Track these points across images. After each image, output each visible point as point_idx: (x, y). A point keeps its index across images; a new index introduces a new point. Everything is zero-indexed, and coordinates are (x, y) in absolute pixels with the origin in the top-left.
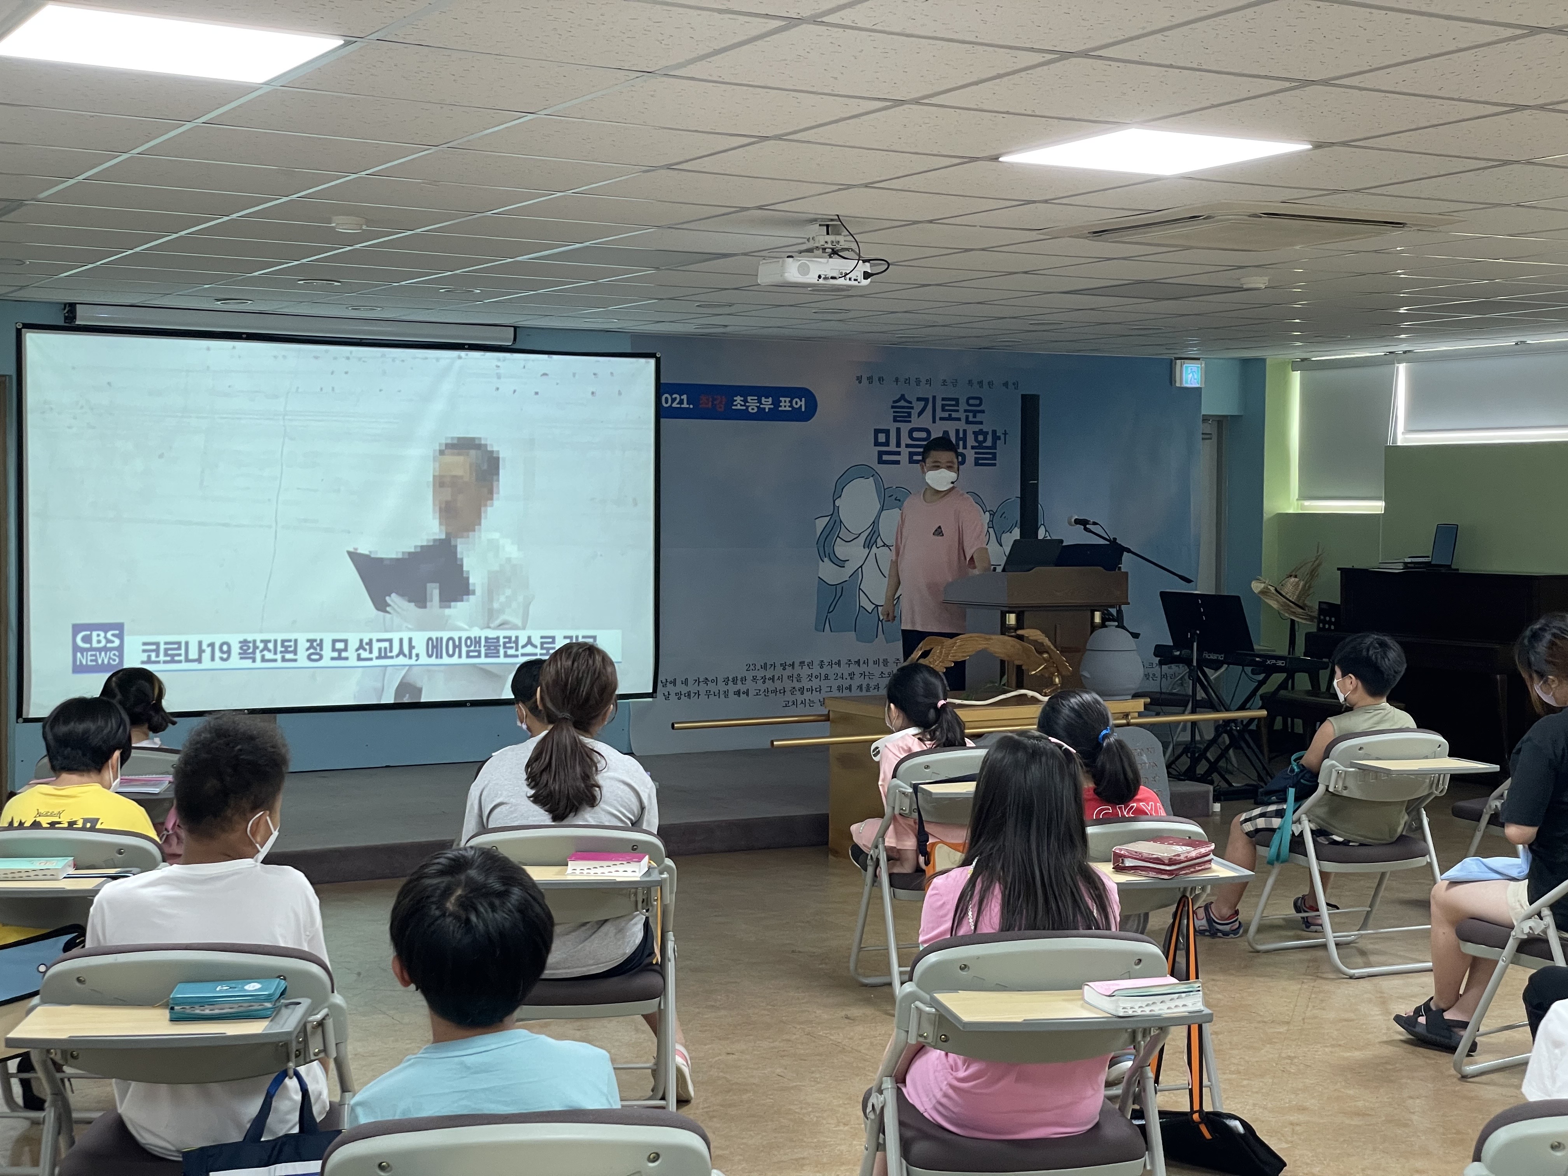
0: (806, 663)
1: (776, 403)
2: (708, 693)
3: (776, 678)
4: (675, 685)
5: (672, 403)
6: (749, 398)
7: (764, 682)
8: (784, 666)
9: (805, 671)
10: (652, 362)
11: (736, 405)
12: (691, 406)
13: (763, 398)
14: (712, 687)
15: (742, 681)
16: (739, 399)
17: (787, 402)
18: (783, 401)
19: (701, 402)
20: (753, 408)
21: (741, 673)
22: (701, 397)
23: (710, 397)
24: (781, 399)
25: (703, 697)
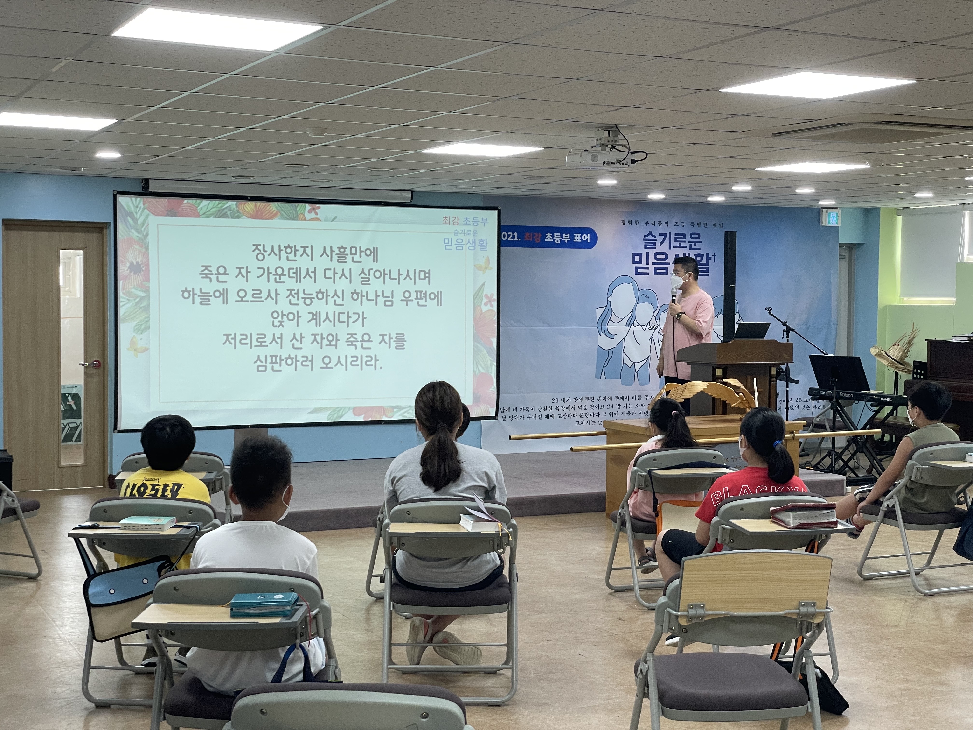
0: (589, 398)
1: (572, 237)
2: (529, 416)
3: (571, 407)
4: (509, 411)
5: (508, 237)
6: (555, 234)
7: (563, 410)
8: (576, 400)
9: (589, 403)
10: (496, 212)
11: (547, 239)
13: (564, 234)
14: (531, 412)
15: (550, 409)
16: (549, 235)
19: (525, 237)
20: (558, 240)
21: (548, 404)
22: (526, 234)
23: (531, 234)
24: (575, 235)
25: (526, 418)
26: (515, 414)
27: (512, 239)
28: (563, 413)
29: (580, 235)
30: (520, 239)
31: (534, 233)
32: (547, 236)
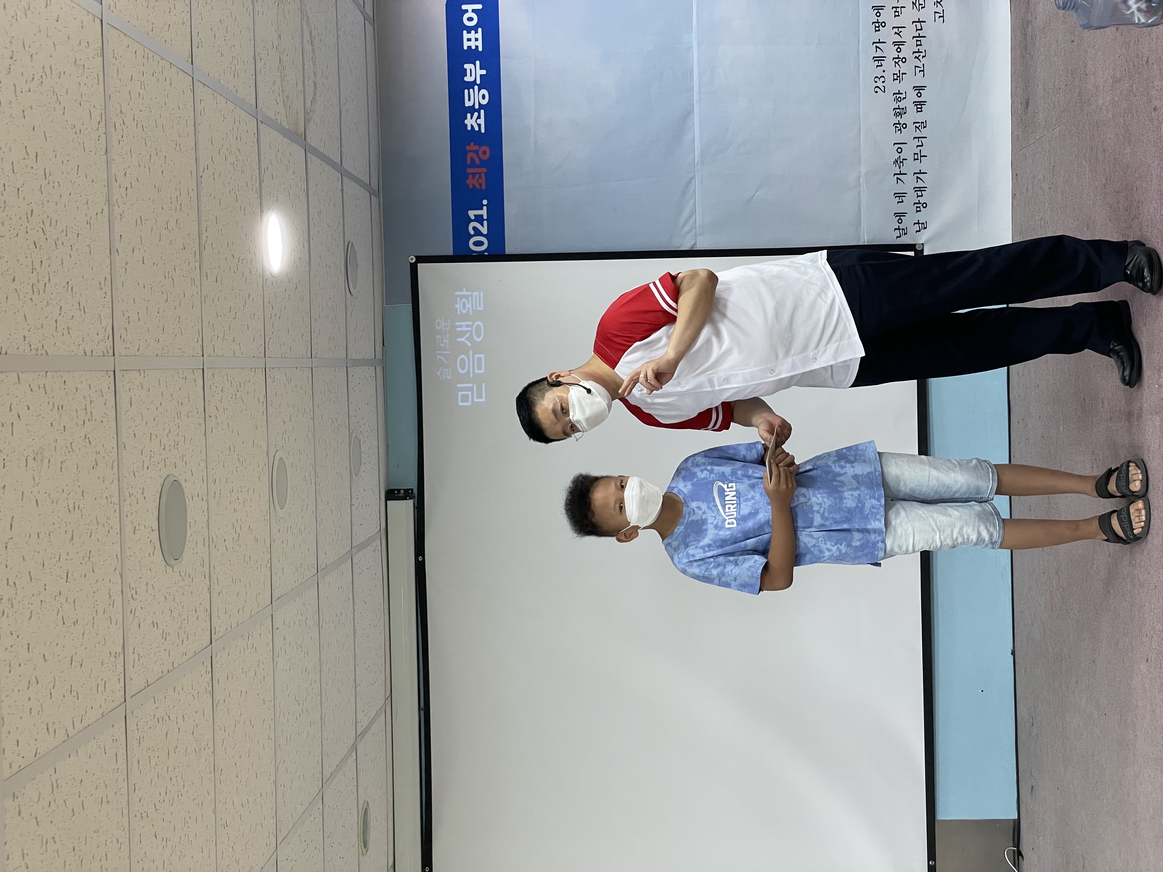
1: (472, 55)
2: (918, 157)
3: (897, 39)
4: (903, 214)
5: (481, 234)
6: (468, 104)
7: (904, 60)
8: (879, 25)
11: (479, 125)
13: (466, 79)
14: (908, 152)
15: (898, 100)
16: (470, 122)
17: (469, 36)
18: (469, 43)
19: (478, 187)
20: (482, 97)
21: (888, 102)
22: (471, 187)
23: (469, 170)
24: (465, 48)
25: (923, 166)
26: (911, 197)
27: (485, 223)
28: (912, 62)
29: (465, 32)
30: (485, 202)
31: (469, 162)
32: (472, 125)
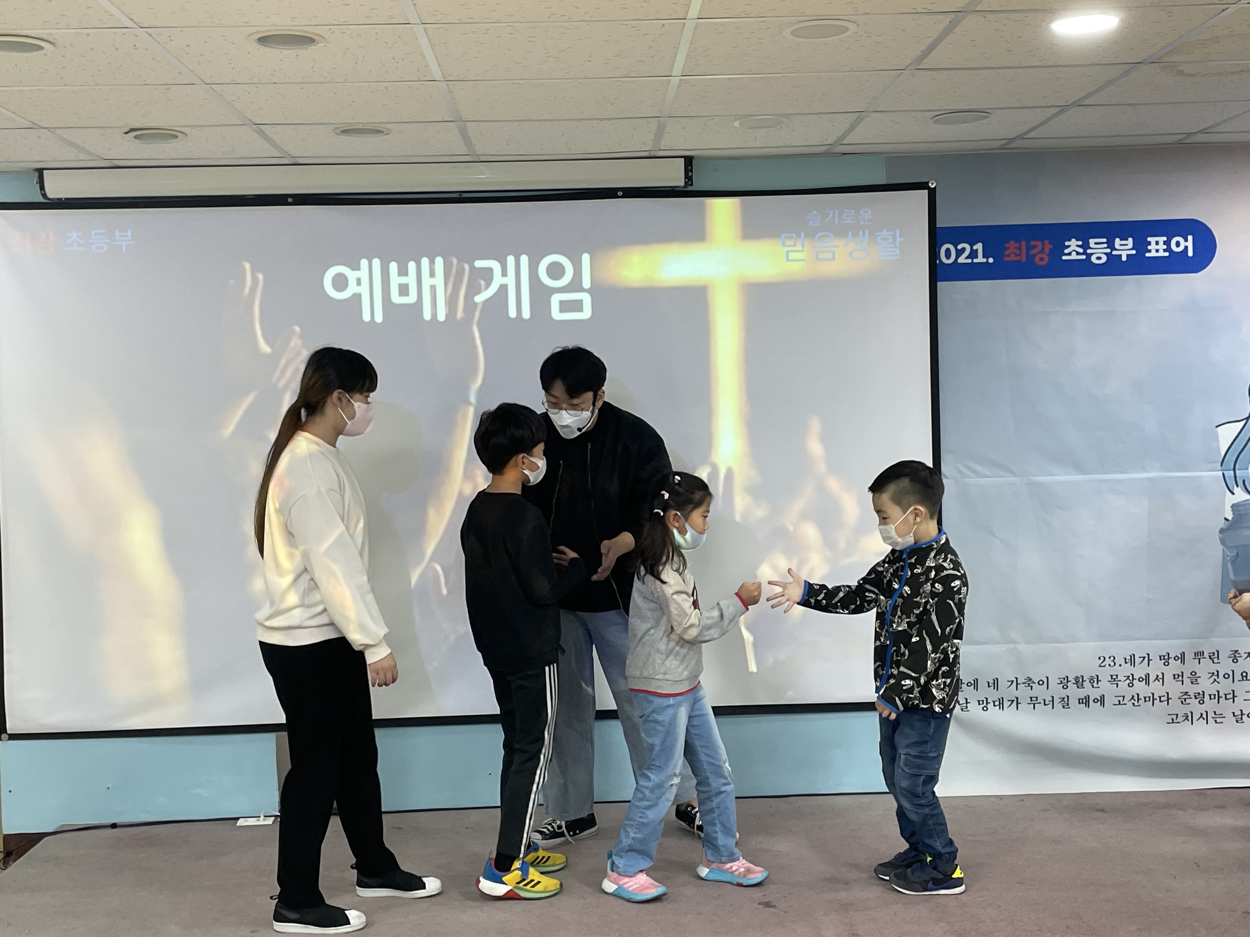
0: (1206, 655)
1: (1141, 246)
3: (1152, 678)
4: (976, 688)
5: (958, 256)
6: (1092, 242)
8: (1165, 659)
9: (1205, 668)
10: (922, 196)
11: (1070, 254)
12: (991, 260)
13: (1117, 240)
14: (1038, 690)
15: (1091, 680)
16: (1073, 244)
17: (1161, 243)
18: (1153, 243)
19: (1006, 253)
20: (1099, 257)
21: (1090, 670)
22: (1007, 245)
23: (1024, 244)
24: (1149, 239)
25: (1025, 707)
26: (993, 695)
27: (969, 261)
28: (1128, 693)
29: (1165, 239)
31: (1032, 243)
32: (1069, 246)
